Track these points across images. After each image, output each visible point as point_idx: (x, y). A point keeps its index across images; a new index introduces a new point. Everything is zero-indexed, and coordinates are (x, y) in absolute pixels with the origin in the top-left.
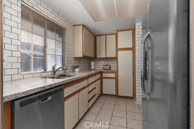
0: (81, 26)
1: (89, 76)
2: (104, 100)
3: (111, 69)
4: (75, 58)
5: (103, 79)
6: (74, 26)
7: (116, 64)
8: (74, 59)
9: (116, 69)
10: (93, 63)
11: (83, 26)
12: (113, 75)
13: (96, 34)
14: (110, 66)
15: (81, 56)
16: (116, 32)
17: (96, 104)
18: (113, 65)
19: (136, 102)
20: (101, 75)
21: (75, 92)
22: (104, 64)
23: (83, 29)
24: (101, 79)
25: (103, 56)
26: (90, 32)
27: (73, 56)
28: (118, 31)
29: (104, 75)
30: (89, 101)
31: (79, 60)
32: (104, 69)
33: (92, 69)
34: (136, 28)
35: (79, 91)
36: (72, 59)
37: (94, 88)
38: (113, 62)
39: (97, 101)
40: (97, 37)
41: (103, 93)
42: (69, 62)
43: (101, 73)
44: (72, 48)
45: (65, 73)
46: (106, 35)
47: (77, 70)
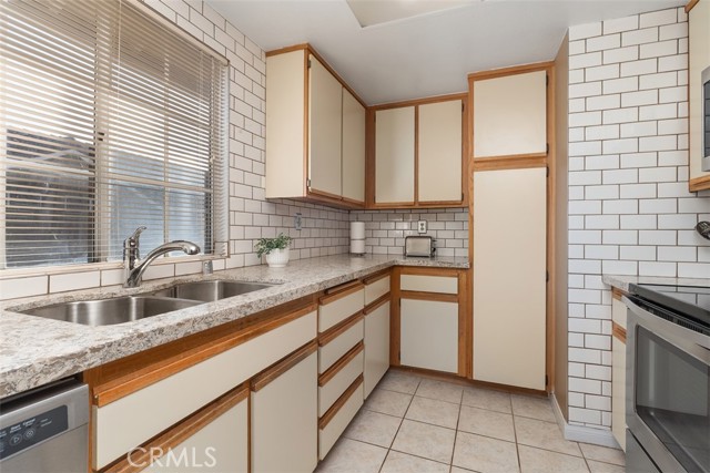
0: (301, 54)
1: (326, 292)
2: (406, 399)
3: (440, 252)
4: (268, 200)
5: (402, 300)
6: (268, 54)
7: (467, 235)
8: (266, 208)
9: (465, 253)
10: (358, 229)
11: (309, 50)
12: (449, 284)
13: (372, 101)
14: (433, 241)
17: (362, 422)
18: (450, 235)
19: (567, 427)
20: (395, 283)
22: (408, 233)
23: (308, 65)
24: (394, 298)
26: (344, 85)
27: (259, 195)
29: (408, 282)
30: (322, 422)
31: (294, 211)
32: (406, 256)
33: (357, 255)
36: (254, 206)
37: (359, 347)
38: (450, 225)
40: (377, 112)
41: (403, 363)
42: (240, 219)
43: (392, 271)
44: (251, 153)
45: (211, 271)
46: (416, 104)
47: (277, 258)
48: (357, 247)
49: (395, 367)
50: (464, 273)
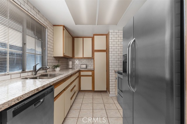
0: (62, 27)
1: (71, 75)
2: (83, 96)
3: (87, 67)
4: (55, 57)
5: (81, 77)
6: (54, 26)
7: (93, 64)
8: (54, 59)
9: (93, 67)
10: (70, 63)
11: (64, 27)
12: (90, 73)
13: (74, 35)
14: (86, 65)
15: (62, 56)
16: (92, 36)
17: (76, 100)
18: (89, 64)
19: (110, 95)
20: (80, 74)
21: (61, 92)
22: (81, 64)
23: (64, 30)
24: (79, 77)
25: (81, 56)
26: (69, 33)
27: (52, 56)
28: (94, 35)
29: (82, 73)
30: (71, 98)
31: (58, 59)
32: (81, 68)
34: (110, 34)
35: (64, 90)
36: (51, 58)
37: (75, 86)
38: (90, 62)
39: (77, 98)
40: (75, 38)
41: (81, 89)
42: (49, 61)
43: (79, 71)
44: (52, 47)
45: (46, 72)
46: (83, 38)
47: (58, 69)
48: (70, 67)
49: (80, 91)
50: (93, 71)
